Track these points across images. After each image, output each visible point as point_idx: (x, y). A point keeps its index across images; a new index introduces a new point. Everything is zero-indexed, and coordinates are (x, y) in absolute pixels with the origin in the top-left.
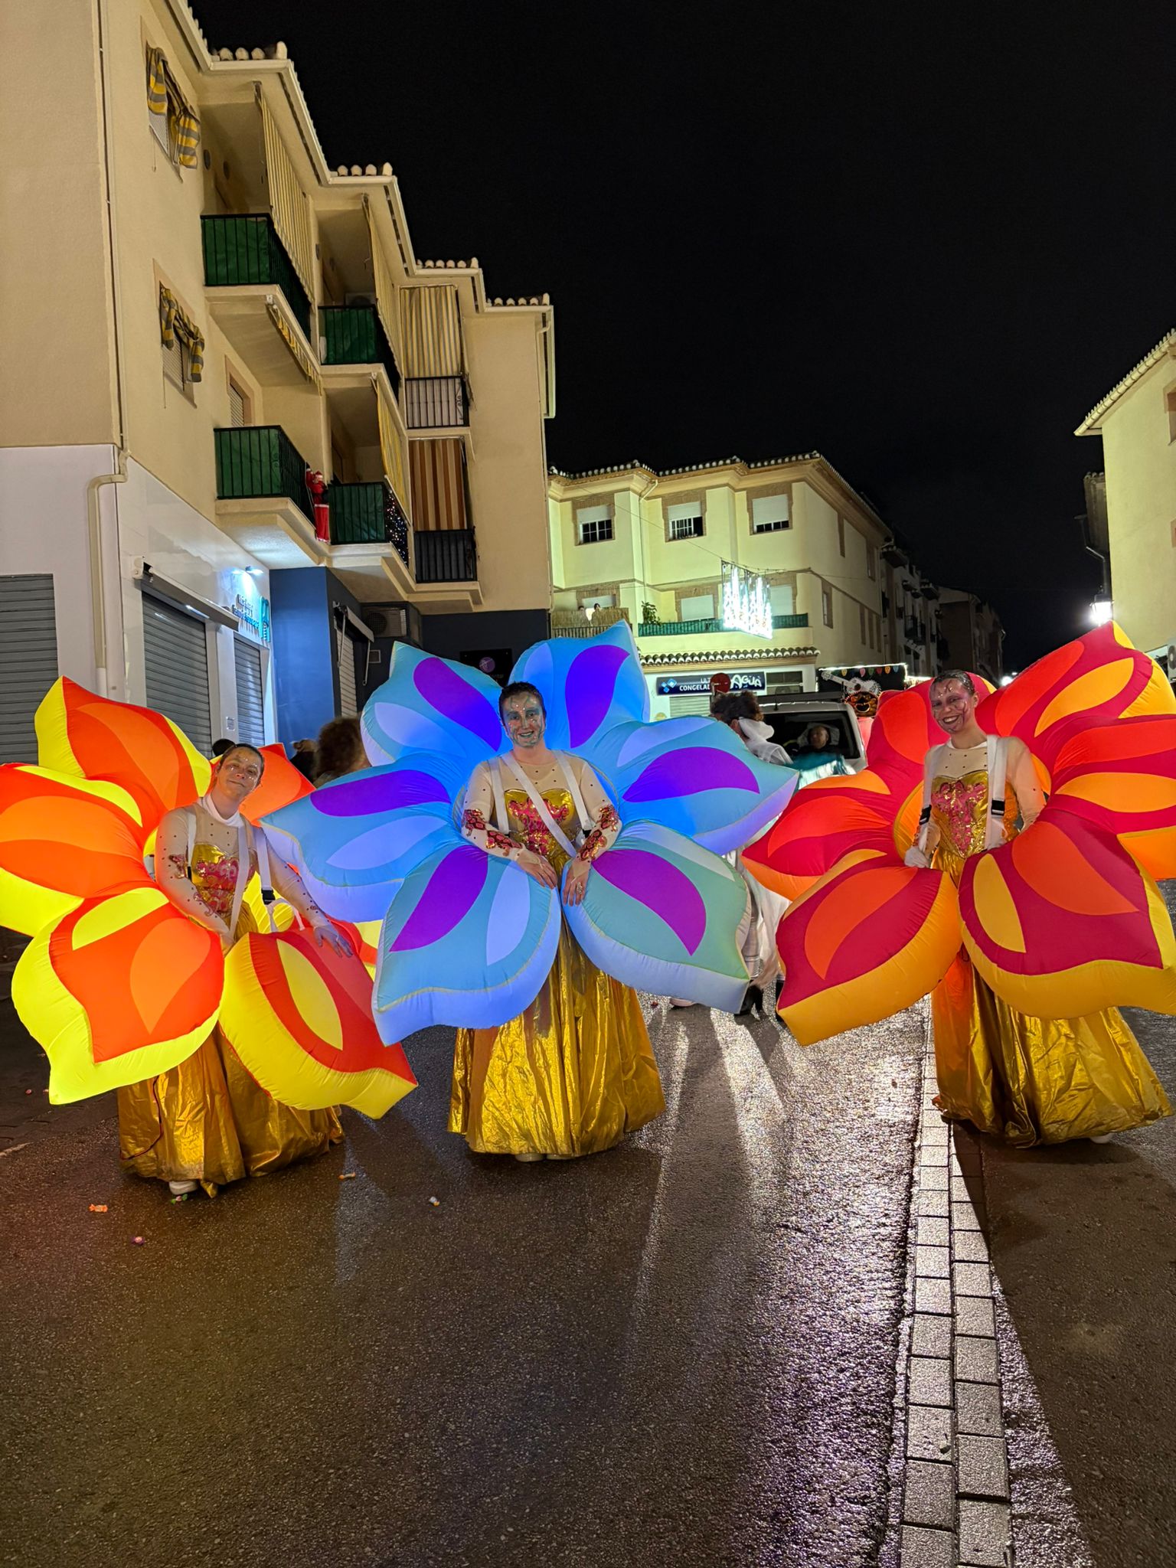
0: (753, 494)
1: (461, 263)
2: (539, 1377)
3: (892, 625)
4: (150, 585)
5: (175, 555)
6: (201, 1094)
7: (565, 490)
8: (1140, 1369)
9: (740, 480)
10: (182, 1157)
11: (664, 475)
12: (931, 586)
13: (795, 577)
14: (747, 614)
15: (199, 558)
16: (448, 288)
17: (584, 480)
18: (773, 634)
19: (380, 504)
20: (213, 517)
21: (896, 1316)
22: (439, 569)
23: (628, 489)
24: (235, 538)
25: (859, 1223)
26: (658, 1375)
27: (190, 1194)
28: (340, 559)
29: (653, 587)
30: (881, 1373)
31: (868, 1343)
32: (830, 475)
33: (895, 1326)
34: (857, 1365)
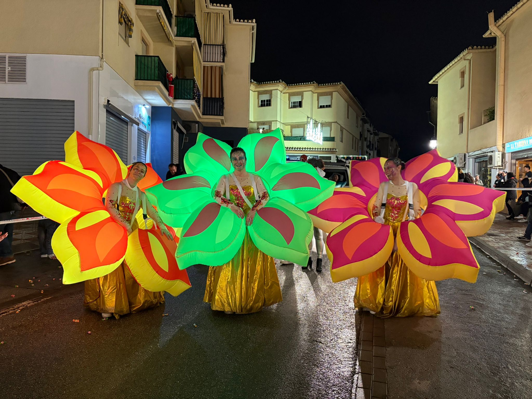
0: (320, 95)
1: (226, 6)
2: (228, 387)
3: (362, 144)
4: (109, 108)
5: (119, 98)
6: (116, 283)
7: (256, 88)
8: (435, 396)
9: (315, 90)
10: (107, 304)
11: (290, 86)
12: (376, 131)
13: (331, 124)
14: (314, 135)
15: (127, 100)
16: (221, 14)
17: (262, 85)
18: (323, 143)
19: (192, 86)
20: (133, 86)
21: (353, 374)
22: (211, 111)
23: (277, 89)
24: (140, 93)
25: (341, 341)
26: (270, 389)
27: (109, 318)
28: (176, 104)
29: (283, 124)
30: (347, 393)
31: (342, 382)
32: (346, 91)
33: (352, 376)
34: (339, 389)
